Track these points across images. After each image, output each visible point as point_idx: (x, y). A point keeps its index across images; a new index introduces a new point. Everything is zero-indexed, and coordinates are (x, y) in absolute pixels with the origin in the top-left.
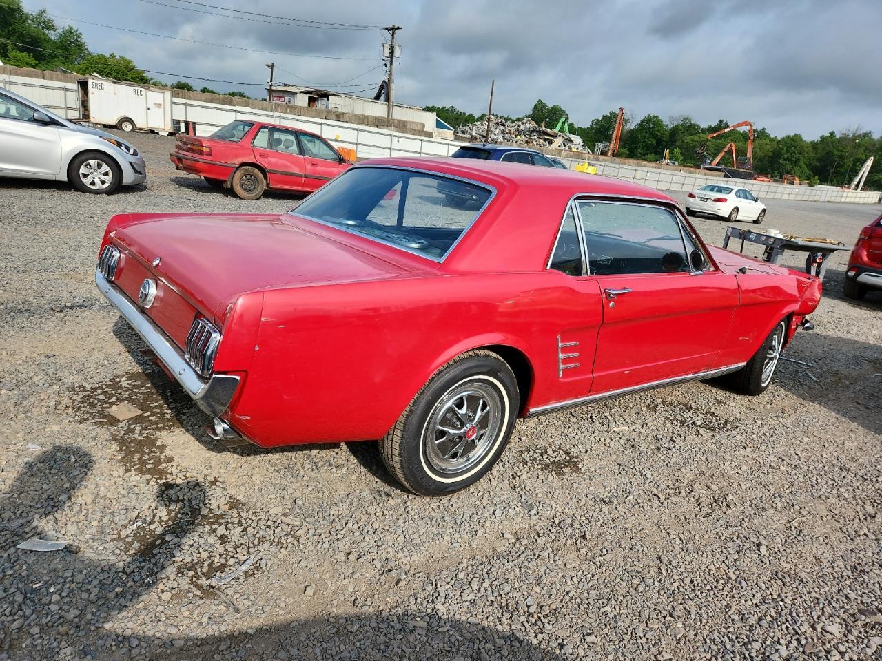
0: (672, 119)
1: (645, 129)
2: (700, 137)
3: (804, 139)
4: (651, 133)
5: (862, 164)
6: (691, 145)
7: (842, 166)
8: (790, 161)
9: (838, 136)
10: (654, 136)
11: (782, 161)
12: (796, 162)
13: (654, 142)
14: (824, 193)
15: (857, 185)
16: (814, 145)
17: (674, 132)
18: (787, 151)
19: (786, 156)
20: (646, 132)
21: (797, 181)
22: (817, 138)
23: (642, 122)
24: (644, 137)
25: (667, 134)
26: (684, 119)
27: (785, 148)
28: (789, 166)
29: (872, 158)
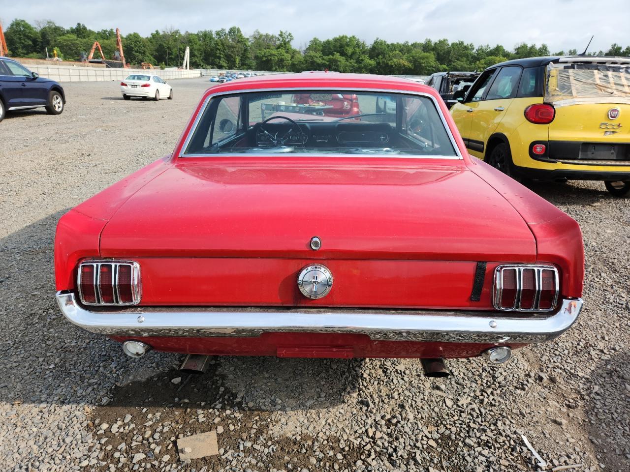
0: (39, 23)
1: (17, 31)
2: (68, 37)
3: (141, 36)
4: (25, 35)
5: (184, 52)
6: (64, 44)
7: (171, 54)
8: (140, 52)
9: (161, 33)
10: (29, 38)
11: (134, 53)
12: (144, 53)
13: (31, 43)
14: (171, 74)
15: (186, 66)
16: (149, 40)
17: (44, 33)
18: (135, 46)
19: (136, 49)
20: (20, 35)
21: (151, 67)
22: (150, 36)
23: (12, 25)
24: (20, 39)
25: (39, 35)
26: (48, 22)
27: (133, 43)
28: (140, 57)
29: (188, 47)
